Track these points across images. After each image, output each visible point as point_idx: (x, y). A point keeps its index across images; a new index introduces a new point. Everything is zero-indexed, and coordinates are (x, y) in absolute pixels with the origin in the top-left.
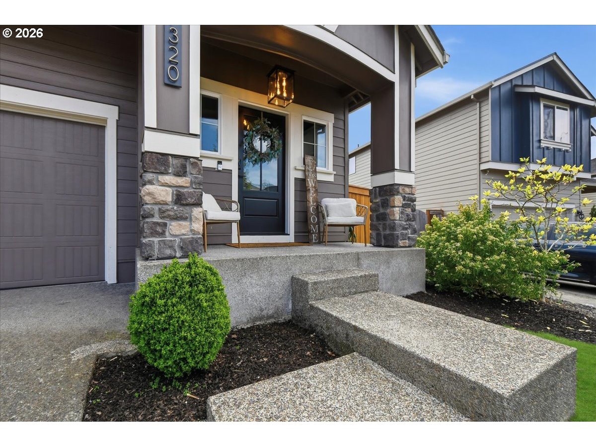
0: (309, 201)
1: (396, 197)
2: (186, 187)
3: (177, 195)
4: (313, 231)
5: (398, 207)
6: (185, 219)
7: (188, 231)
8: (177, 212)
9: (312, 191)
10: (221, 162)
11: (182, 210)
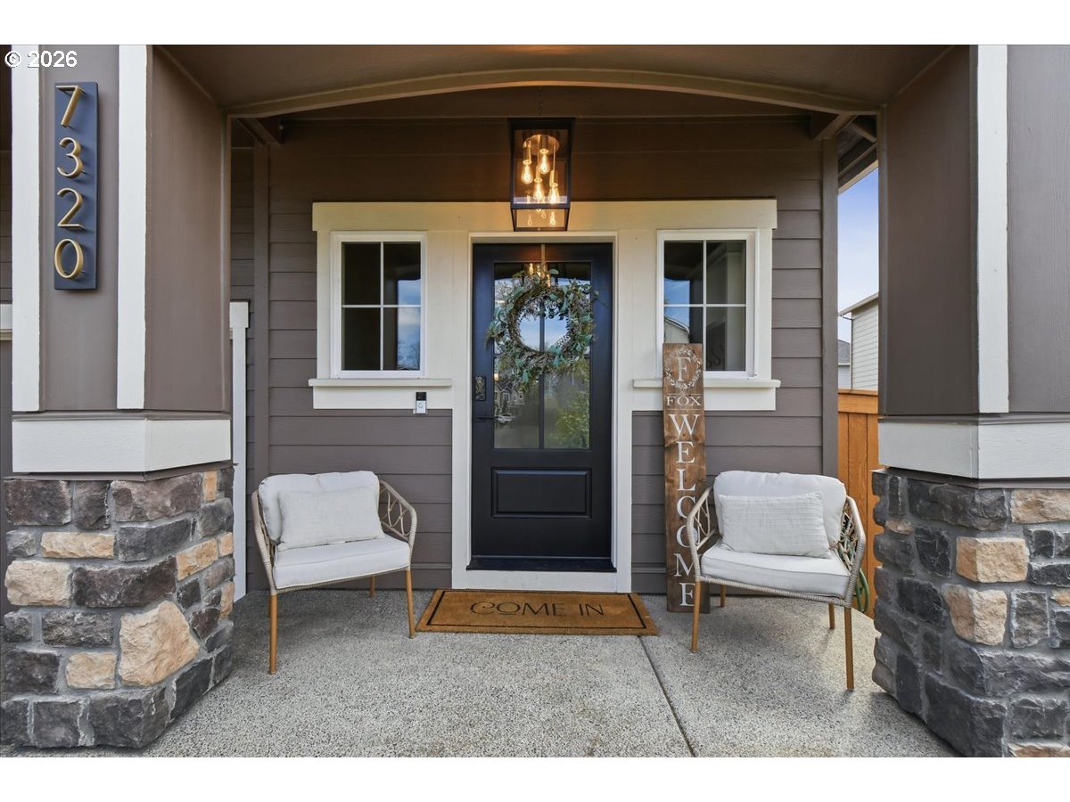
0: (672, 481)
1: (982, 540)
2: (105, 559)
3: (78, 583)
4: (683, 573)
5: (999, 584)
6: (104, 645)
7: (108, 680)
8: (80, 630)
9: (682, 451)
10: (425, 393)
11: (94, 623)
